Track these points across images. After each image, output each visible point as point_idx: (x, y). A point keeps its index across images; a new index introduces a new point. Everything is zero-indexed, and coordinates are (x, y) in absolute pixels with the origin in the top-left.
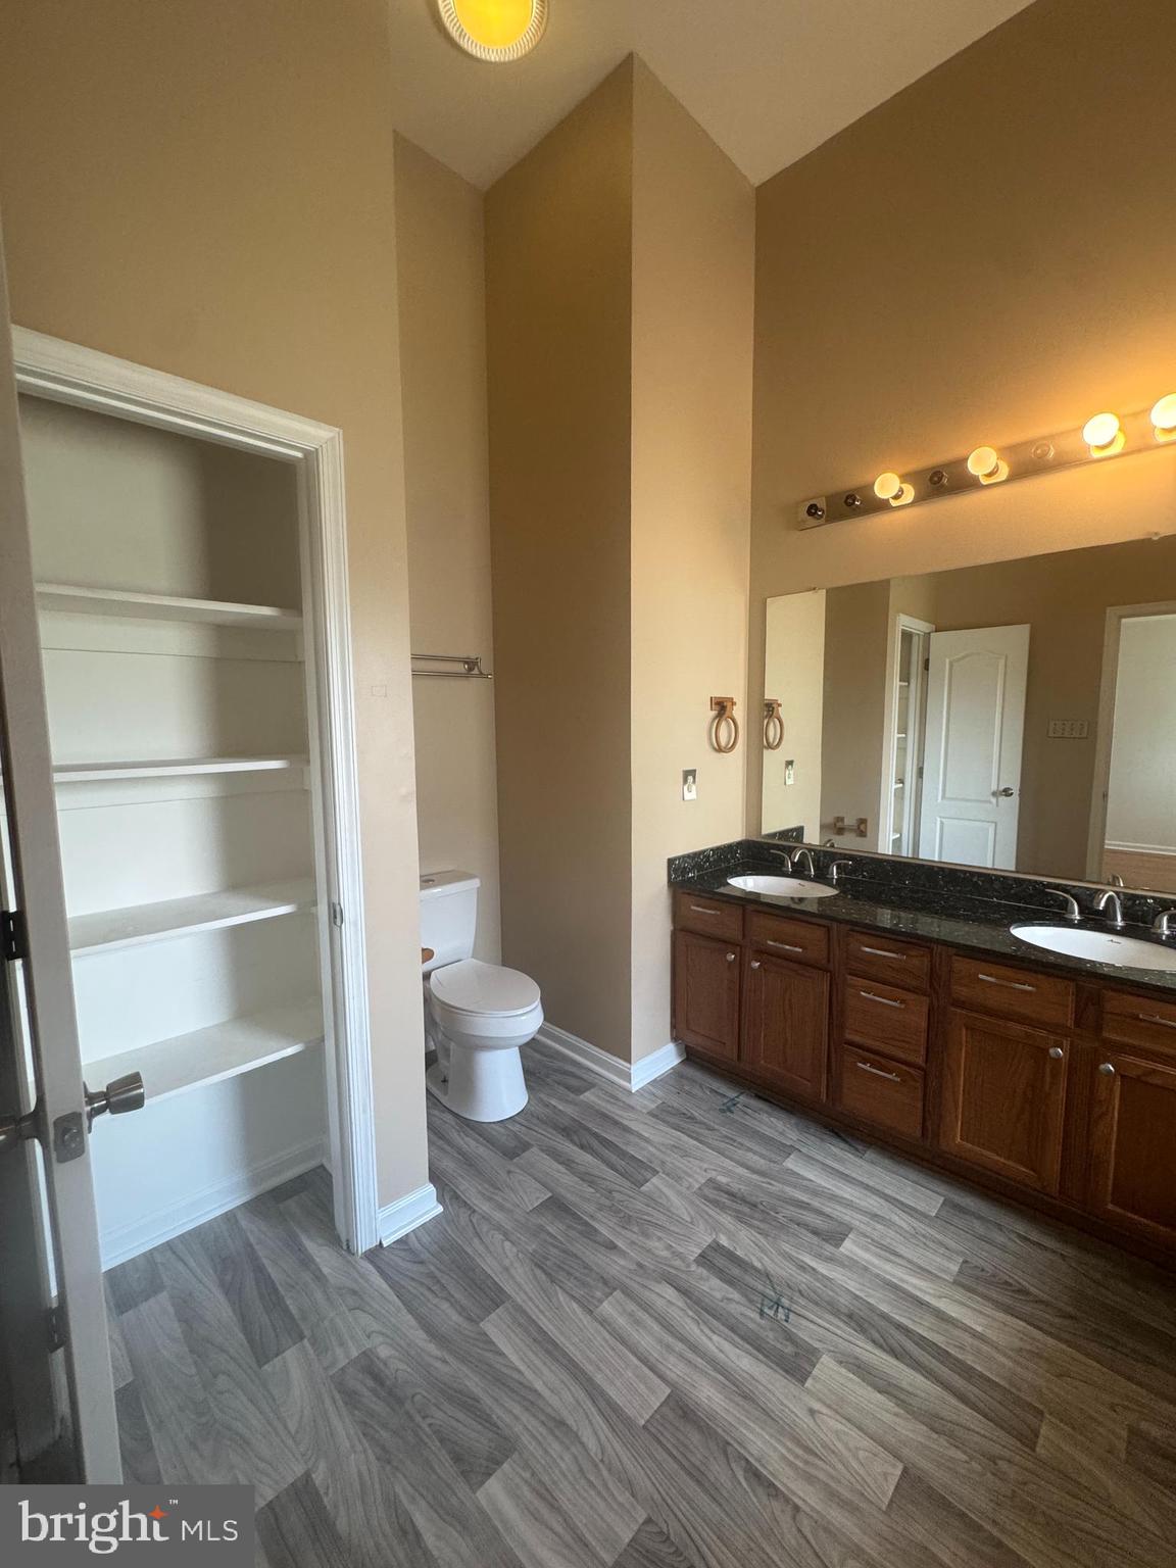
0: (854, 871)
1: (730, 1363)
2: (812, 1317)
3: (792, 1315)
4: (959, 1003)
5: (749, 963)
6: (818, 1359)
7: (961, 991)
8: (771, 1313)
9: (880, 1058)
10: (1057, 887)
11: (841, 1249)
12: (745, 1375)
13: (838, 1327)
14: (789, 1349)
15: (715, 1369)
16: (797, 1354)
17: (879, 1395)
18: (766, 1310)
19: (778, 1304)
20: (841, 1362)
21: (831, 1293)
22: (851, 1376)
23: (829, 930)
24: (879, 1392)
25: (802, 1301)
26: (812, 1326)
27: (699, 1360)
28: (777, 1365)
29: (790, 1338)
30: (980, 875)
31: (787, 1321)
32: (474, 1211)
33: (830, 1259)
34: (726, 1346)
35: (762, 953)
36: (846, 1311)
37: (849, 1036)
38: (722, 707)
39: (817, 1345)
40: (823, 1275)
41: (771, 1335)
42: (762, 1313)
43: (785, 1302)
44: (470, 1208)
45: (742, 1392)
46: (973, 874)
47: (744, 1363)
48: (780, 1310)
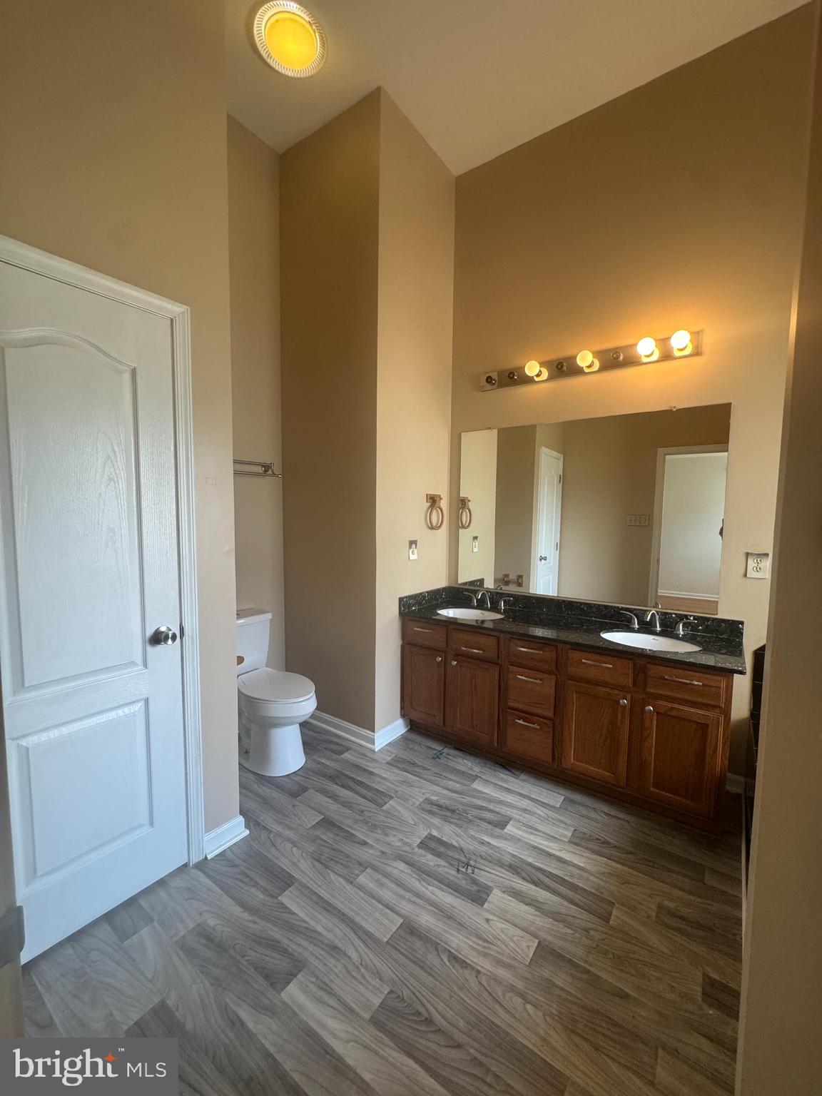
0: (514, 604)
1: (438, 899)
2: (487, 869)
3: (476, 870)
4: (572, 678)
5: (451, 663)
6: (491, 892)
7: (573, 670)
8: (464, 870)
9: (528, 715)
10: (626, 609)
11: (505, 830)
12: (449, 906)
13: (503, 873)
14: (474, 888)
15: (431, 905)
16: (479, 891)
17: (525, 906)
18: (460, 868)
19: (468, 865)
20: (504, 892)
21: (499, 855)
22: (510, 898)
23: (498, 639)
24: (527, 905)
25: (482, 861)
26: (487, 874)
27: (420, 901)
28: (467, 897)
29: (474, 882)
30: (585, 604)
31: (473, 873)
32: (271, 831)
33: (498, 837)
34: (438, 892)
35: (459, 656)
36: (507, 863)
37: (510, 704)
38: (433, 500)
39: (490, 884)
40: (494, 846)
41: (464, 882)
42: (458, 871)
43: (472, 863)
44: (268, 830)
45: (447, 915)
46: (581, 603)
47: (447, 899)
48: (469, 867)
